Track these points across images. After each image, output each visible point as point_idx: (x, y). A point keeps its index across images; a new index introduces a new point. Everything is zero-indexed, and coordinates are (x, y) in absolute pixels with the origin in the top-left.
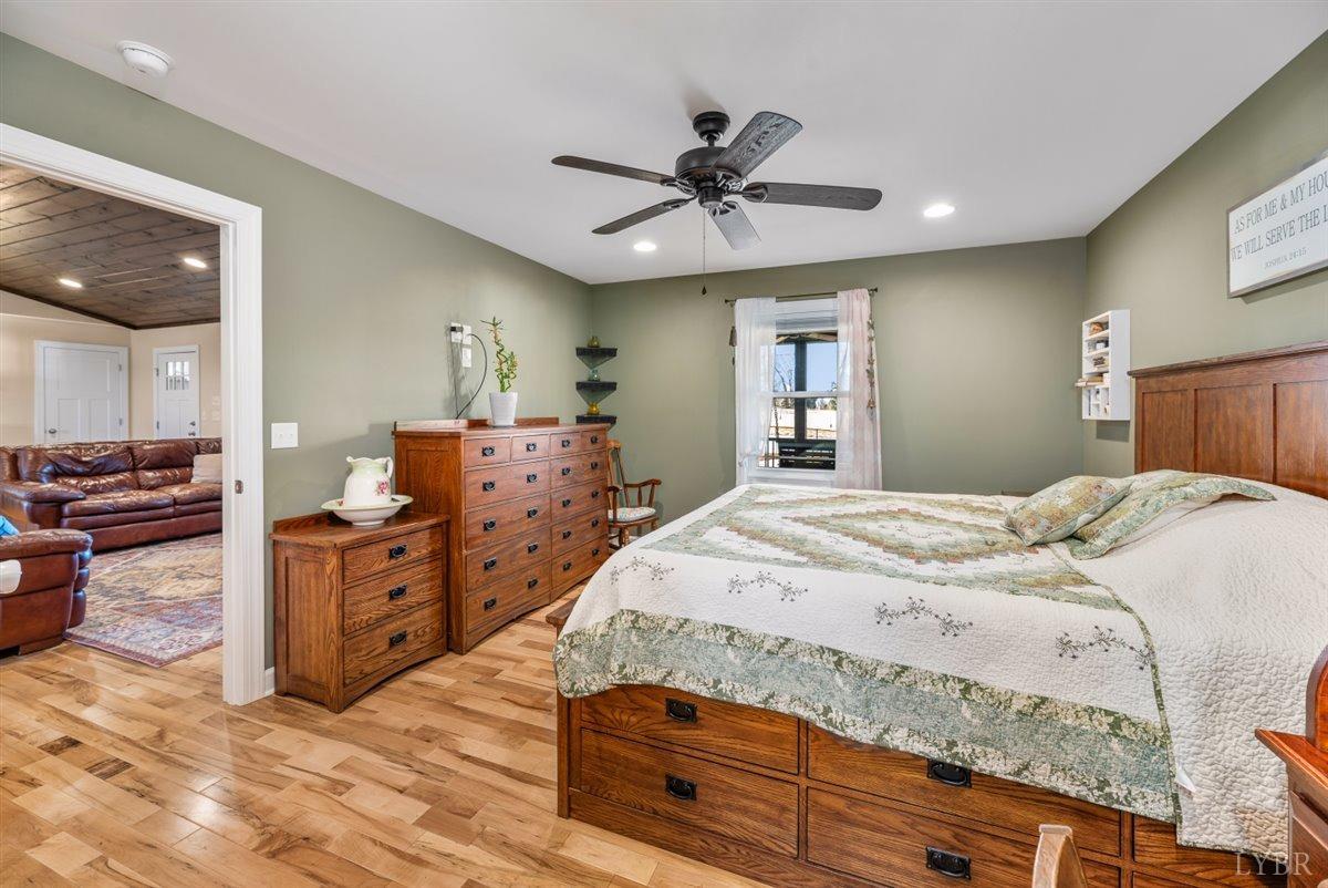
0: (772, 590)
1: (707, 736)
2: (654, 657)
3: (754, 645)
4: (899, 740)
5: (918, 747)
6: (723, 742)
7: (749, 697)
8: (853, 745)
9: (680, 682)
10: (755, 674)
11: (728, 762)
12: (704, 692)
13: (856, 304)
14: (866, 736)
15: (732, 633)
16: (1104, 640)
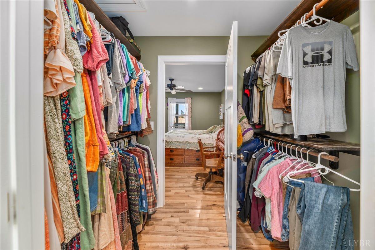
0: (181, 137)
1: (175, 153)
2: (169, 145)
3: (180, 142)
4: (194, 149)
5: (195, 149)
6: (177, 153)
7: (179, 148)
8: (190, 150)
9: (172, 147)
10: (180, 145)
11: (177, 155)
12: (175, 148)
13: (189, 100)
14: (190, 149)
15: (177, 142)
16: (210, 137)
